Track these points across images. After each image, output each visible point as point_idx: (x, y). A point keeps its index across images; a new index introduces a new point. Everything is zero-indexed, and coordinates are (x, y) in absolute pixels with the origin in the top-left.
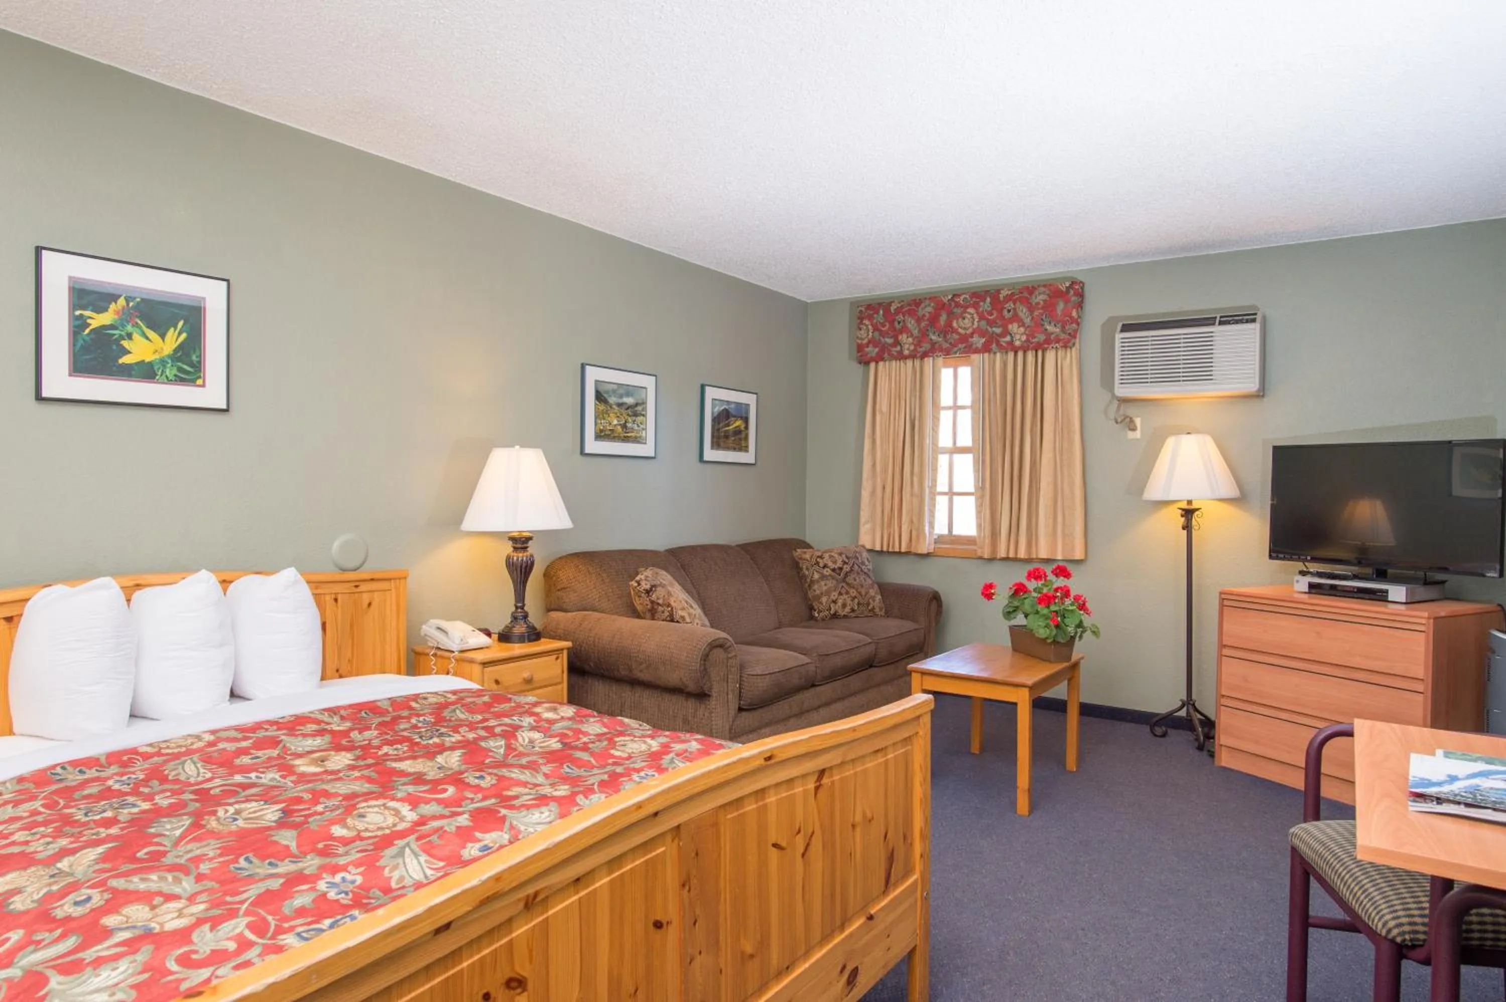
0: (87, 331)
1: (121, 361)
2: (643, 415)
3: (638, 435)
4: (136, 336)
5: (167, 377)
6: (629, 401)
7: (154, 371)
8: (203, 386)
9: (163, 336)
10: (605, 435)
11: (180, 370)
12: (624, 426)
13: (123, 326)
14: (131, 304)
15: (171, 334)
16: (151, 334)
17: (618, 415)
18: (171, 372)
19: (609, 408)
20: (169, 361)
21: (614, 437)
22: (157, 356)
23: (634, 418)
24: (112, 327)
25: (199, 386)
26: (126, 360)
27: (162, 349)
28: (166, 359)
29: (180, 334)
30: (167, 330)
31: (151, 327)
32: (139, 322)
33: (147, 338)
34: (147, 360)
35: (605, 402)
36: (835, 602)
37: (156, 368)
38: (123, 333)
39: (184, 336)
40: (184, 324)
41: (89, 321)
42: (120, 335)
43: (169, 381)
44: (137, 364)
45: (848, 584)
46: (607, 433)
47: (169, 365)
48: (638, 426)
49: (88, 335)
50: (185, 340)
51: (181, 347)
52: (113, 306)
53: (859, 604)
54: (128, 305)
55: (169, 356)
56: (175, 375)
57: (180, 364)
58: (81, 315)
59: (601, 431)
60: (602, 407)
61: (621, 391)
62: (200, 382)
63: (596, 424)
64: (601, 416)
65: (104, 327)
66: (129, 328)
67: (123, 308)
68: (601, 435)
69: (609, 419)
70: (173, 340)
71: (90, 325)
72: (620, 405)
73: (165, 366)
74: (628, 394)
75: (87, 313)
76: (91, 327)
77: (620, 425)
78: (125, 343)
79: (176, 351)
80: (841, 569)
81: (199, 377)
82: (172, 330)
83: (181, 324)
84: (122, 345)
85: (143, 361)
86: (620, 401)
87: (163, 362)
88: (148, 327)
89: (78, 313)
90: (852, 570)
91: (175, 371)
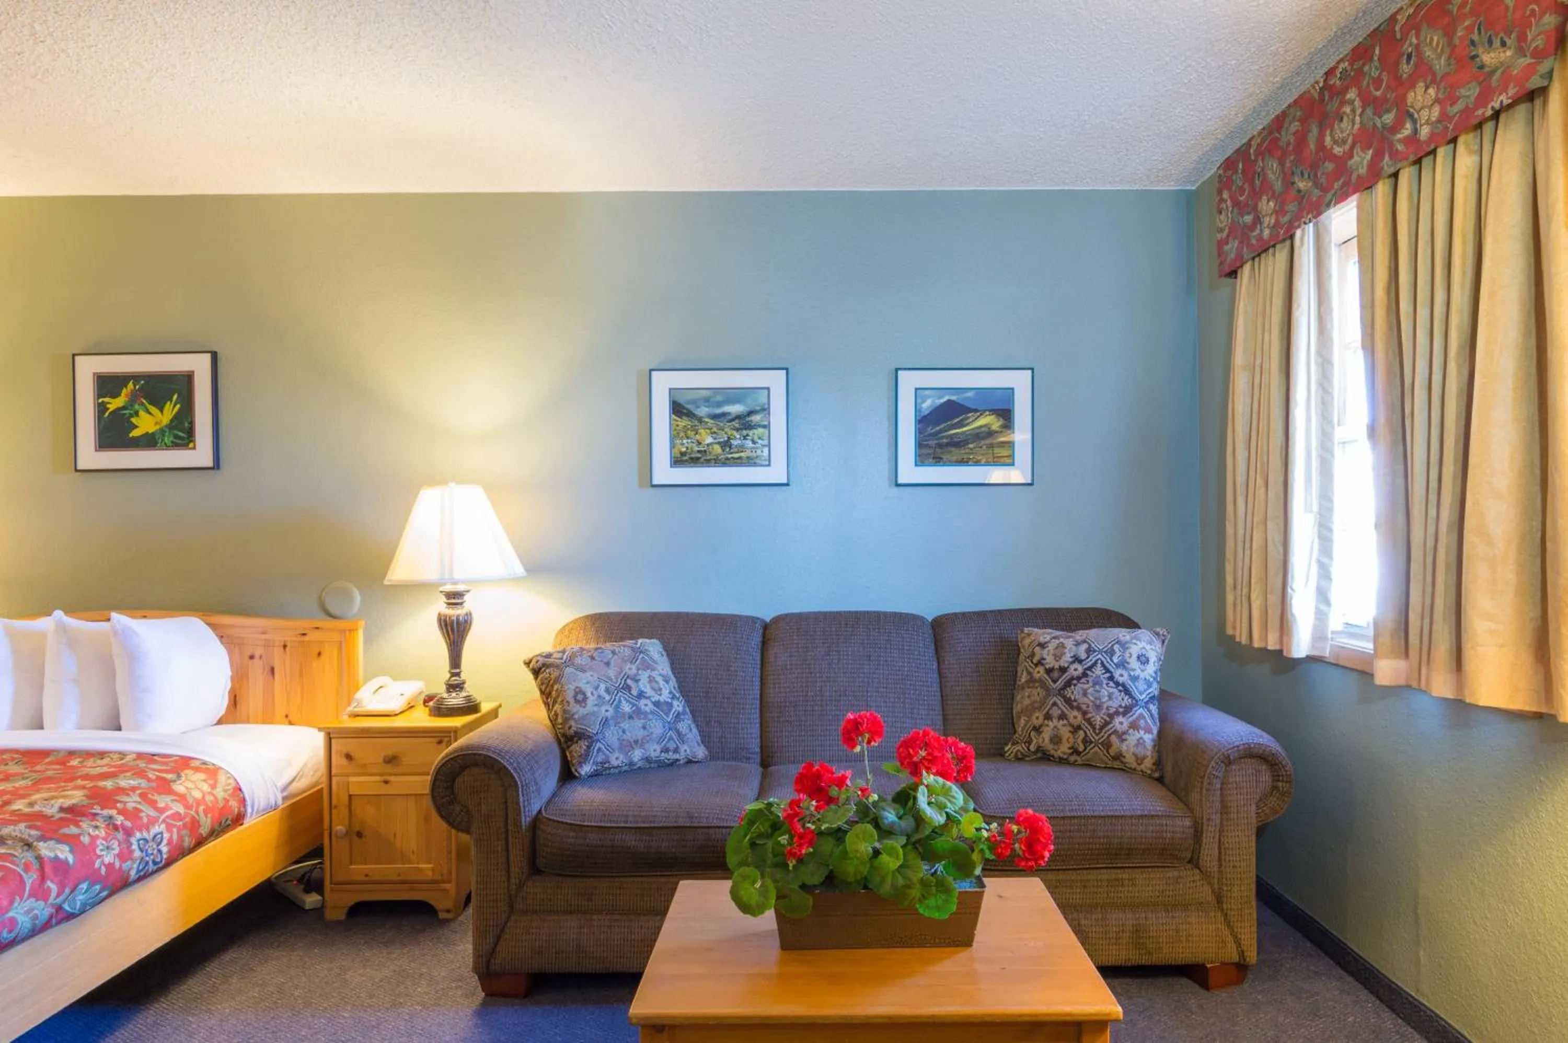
0: (107, 414)
1: (131, 435)
2: (764, 427)
3: (754, 454)
4: (142, 413)
5: (165, 444)
6: (736, 409)
7: (155, 439)
8: (194, 448)
9: (161, 410)
10: (692, 458)
11: (176, 437)
12: (726, 445)
13: (132, 406)
14: (137, 387)
15: (168, 406)
16: (153, 409)
17: (715, 430)
18: (168, 440)
19: (696, 423)
20: (167, 430)
21: (708, 461)
22: (158, 427)
23: (745, 432)
24: (124, 408)
25: (191, 449)
26: (135, 433)
27: (161, 421)
28: (164, 429)
29: (174, 406)
30: (165, 404)
31: (152, 403)
32: (144, 401)
33: (150, 413)
34: (150, 431)
35: (690, 415)
36: (1037, 729)
37: (157, 437)
38: (132, 412)
39: (178, 406)
40: (178, 397)
41: (108, 406)
42: (130, 414)
43: (167, 447)
44: (142, 436)
45: (1068, 701)
46: (693, 456)
47: (167, 434)
48: (754, 442)
49: (109, 416)
50: (180, 410)
51: (176, 417)
52: (124, 391)
53: (1086, 741)
54: (135, 387)
55: (166, 426)
56: (172, 442)
57: (176, 432)
58: (103, 402)
59: (683, 454)
60: (684, 422)
61: (719, 398)
62: (191, 445)
63: (673, 446)
64: (682, 434)
65: (118, 409)
66: (137, 407)
67: (132, 391)
68: (679, 461)
69: (698, 437)
70: (170, 410)
71: (108, 409)
72: (715, 417)
73: (164, 436)
74: (730, 401)
75: (106, 400)
76: (110, 410)
77: (719, 443)
78: (134, 420)
79: (172, 421)
80: (1063, 670)
81: (191, 441)
82: (169, 403)
83: (175, 397)
84: (131, 422)
85: (147, 433)
86: (718, 411)
87: (162, 431)
88: (150, 404)
89: (100, 400)
90: (1085, 675)
91: (171, 439)
